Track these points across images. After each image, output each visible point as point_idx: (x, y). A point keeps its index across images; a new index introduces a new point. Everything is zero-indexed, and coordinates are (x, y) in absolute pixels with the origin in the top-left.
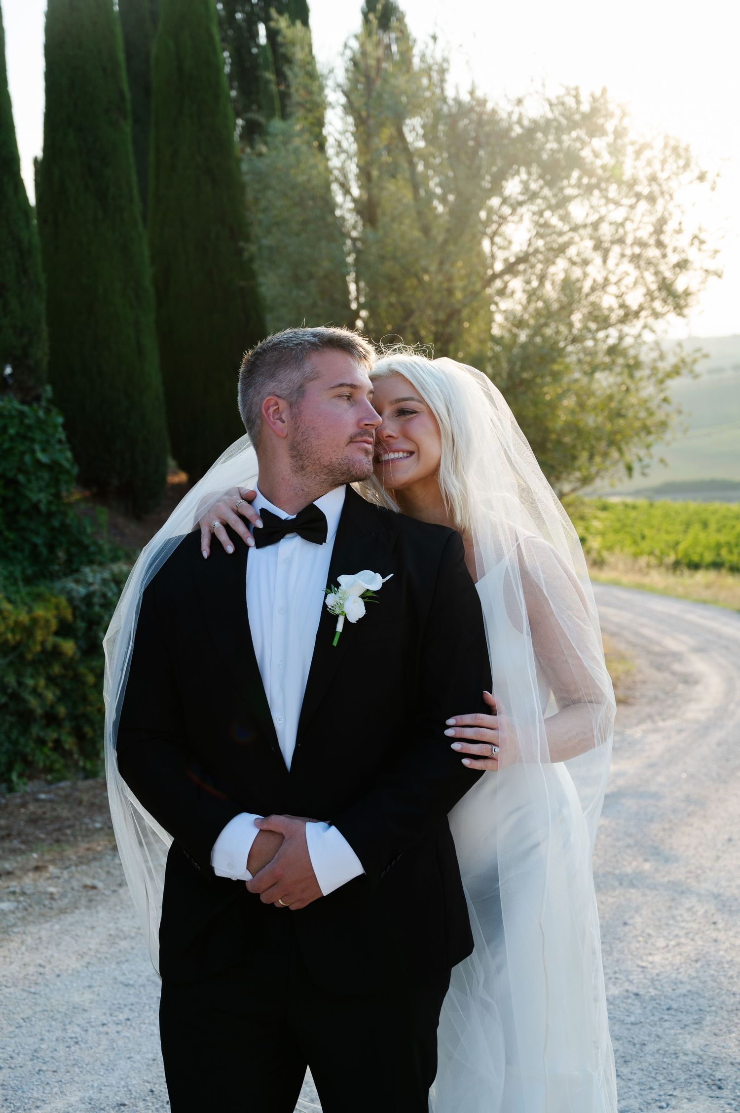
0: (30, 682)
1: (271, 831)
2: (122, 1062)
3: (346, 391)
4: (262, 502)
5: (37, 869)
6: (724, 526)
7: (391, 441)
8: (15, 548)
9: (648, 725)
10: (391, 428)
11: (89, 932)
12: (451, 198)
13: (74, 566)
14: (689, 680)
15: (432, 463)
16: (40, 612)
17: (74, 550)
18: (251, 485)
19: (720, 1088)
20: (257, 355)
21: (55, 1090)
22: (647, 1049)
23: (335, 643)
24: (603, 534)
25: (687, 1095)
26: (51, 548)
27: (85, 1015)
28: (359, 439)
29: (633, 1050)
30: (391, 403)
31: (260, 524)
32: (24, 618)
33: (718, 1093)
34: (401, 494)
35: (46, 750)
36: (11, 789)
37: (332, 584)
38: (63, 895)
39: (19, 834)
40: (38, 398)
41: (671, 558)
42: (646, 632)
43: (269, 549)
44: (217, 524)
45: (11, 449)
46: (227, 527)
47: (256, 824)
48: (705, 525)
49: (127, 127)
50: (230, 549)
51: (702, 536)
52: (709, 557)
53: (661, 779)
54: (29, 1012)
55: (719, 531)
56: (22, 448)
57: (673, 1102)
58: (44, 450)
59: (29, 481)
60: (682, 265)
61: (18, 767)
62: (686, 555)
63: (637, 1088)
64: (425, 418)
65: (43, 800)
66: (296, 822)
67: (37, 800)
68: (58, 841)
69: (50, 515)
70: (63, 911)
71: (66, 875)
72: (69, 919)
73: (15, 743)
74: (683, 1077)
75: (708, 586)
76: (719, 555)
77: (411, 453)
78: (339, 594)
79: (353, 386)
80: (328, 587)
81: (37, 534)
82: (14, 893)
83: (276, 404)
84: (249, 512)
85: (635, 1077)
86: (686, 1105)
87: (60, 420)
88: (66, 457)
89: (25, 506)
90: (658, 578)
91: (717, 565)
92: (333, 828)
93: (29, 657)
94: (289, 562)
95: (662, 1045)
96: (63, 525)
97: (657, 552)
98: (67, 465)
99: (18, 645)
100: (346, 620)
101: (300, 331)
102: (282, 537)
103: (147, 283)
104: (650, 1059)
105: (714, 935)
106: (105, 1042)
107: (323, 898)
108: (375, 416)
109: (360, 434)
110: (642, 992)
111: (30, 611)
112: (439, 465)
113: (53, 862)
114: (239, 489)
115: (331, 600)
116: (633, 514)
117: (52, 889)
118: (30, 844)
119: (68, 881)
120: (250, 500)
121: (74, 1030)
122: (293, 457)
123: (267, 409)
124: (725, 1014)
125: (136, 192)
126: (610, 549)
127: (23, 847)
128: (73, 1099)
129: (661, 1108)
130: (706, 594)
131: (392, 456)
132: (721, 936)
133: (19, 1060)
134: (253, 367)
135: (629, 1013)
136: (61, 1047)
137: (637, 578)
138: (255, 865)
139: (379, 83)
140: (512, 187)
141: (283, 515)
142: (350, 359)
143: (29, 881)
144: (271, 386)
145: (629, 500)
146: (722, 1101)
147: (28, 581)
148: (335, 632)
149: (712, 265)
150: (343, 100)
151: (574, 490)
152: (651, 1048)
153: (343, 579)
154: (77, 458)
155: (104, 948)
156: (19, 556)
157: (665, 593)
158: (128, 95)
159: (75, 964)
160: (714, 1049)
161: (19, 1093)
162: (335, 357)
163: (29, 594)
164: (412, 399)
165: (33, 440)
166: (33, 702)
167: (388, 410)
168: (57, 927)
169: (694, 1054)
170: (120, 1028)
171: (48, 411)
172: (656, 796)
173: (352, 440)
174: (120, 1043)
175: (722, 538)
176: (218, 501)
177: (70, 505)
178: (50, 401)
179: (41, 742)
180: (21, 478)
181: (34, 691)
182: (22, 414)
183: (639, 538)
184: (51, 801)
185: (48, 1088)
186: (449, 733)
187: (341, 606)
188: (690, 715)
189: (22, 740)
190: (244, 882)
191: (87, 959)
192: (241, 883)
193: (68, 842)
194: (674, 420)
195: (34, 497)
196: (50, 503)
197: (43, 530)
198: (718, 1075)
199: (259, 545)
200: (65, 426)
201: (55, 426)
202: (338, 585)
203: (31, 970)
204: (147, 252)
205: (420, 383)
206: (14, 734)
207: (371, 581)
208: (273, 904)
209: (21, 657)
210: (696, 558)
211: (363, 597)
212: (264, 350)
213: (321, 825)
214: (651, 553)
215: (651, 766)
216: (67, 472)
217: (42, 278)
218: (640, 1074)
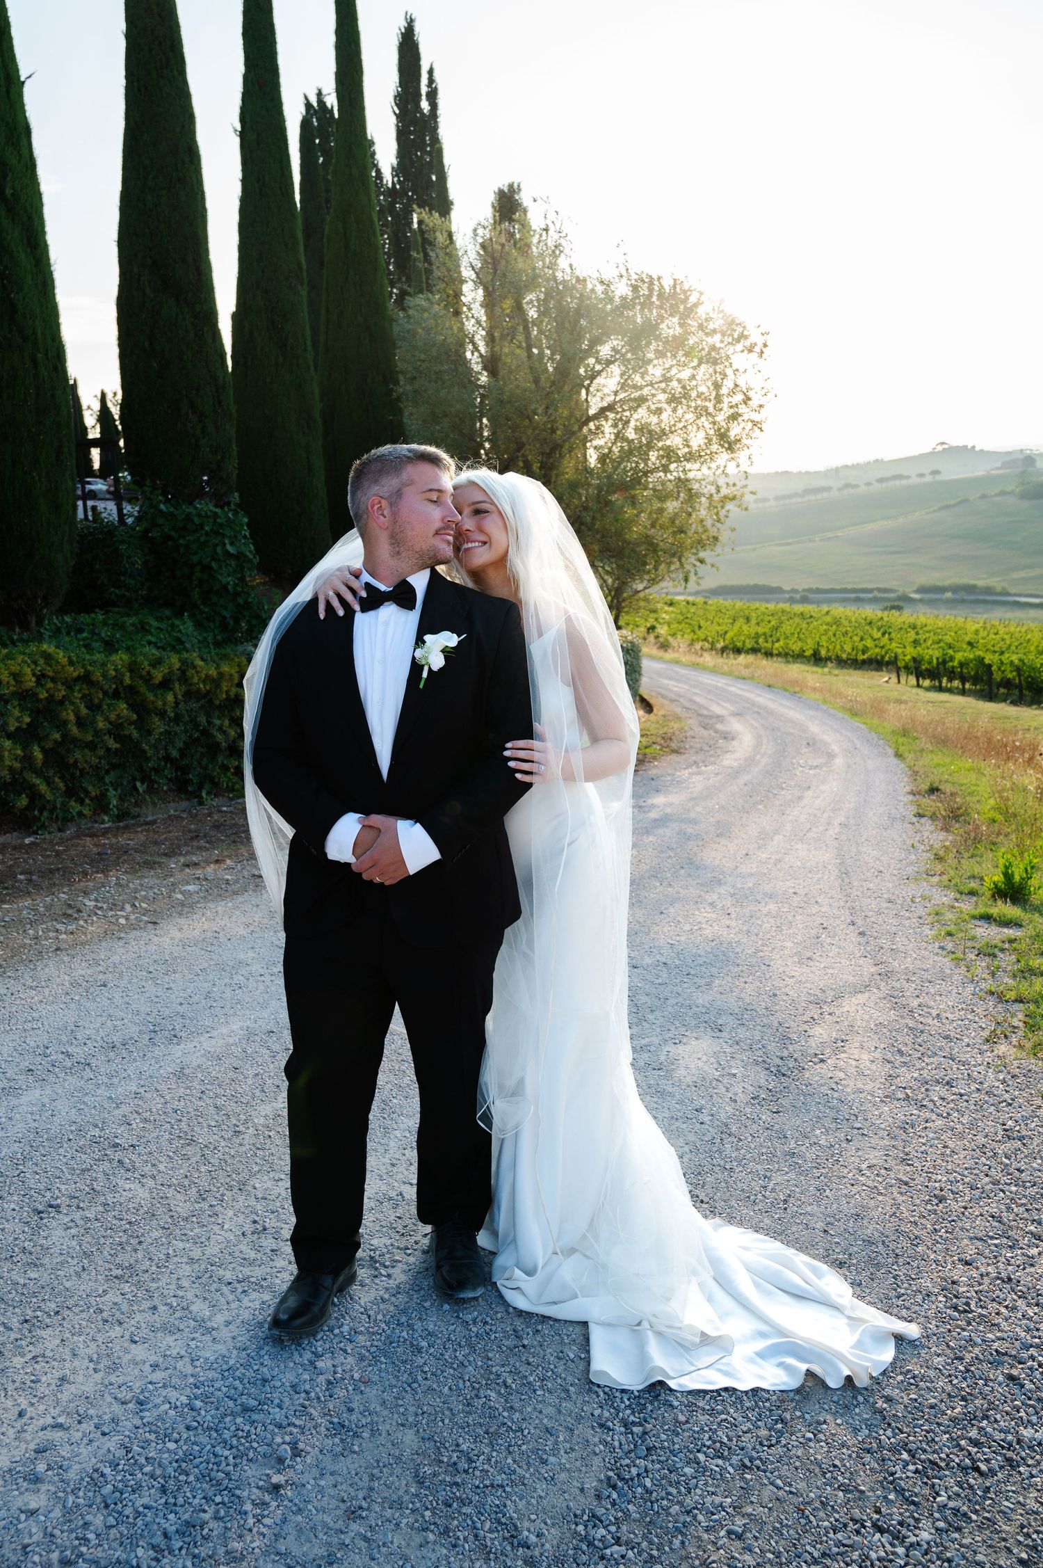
0: (218, 722)
1: (370, 827)
2: (274, 1002)
3: (434, 496)
4: (366, 577)
5: (217, 861)
6: (762, 620)
7: (469, 533)
8: (208, 619)
9: (694, 769)
10: (469, 524)
11: (255, 909)
12: (558, 357)
13: (254, 635)
14: (728, 737)
15: (501, 551)
16: (225, 668)
17: (254, 622)
18: (358, 564)
19: (720, 1031)
20: (364, 464)
21: (222, 1020)
22: (669, 1002)
23: (421, 686)
24: (669, 624)
25: (695, 1035)
26: (237, 621)
27: (248, 968)
28: (443, 532)
29: (657, 1003)
30: (469, 505)
31: (364, 594)
32: (213, 672)
33: (718, 1034)
34: (476, 574)
35: (229, 774)
36: (201, 803)
37: (420, 641)
38: (236, 882)
39: (205, 836)
40: (228, 504)
41: (720, 645)
42: (698, 699)
43: (372, 613)
44: (331, 593)
45: (206, 541)
46: (339, 596)
47: (359, 821)
48: (748, 619)
49: (304, 292)
50: (341, 613)
51: (745, 628)
52: (749, 644)
53: (699, 809)
54: (206, 965)
55: (758, 624)
56: (216, 541)
57: (685, 1040)
58: (232, 544)
59: (220, 567)
60: (734, 417)
61: (207, 787)
62: (732, 641)
63: (658, 1030)
64: (495, 516)
65: (225, 812)
66: (389, 820)
67: (221, 812)
68: (234, 842)
69: (236, 594)
70: (235, 893)
71: (239, 867)
72: (240, 899)
73: (205, 768)
74: (693, 1023)
75: (747, 666)
76: (757, 643)
77: (485, 543)
78: (425, 649)
79: (440, 491)
80: (417, 643)
81: (226, 609)
82: (199, 878)
83: (380, 502)
84: (355, 584)
85: (657, 1022)
86: (694, 1043)
87: (246, 520)
88: (249, 549)
89: (217, 587)
90: (709, 659)
91: (754, 650)
92: (418, 824)
93: (217, 702)
94: (386, 624)
95: (680, 999)
96: (246, 602)
97: (710, 639)
98: (251, 556)
99: (208, 692)
100: (430, 669)
101: (398, 446)
102: (382, 604)
103: (317, 416)
104: (670, 1009)
105: (728, 923)
106: (261, 987)
107: (409, 877)
108: (455, 515)
109: (444, 528)
110: (669, 962)
111: (218, 667)
112: (507, 552)
113: (230, 857)
114: (349, 567)
115: (418, 653)
116: (693, 609)
117: (228, 877)
118: (213, 843)
119: (241, 871)
120: (357, 575)
121: (238, 979)
122: (391, 544)
123: (372, 507)
124: (730, 979)
125: (309, 343)
126: (673, 635)
127: (207, 845)
128: (235, 1027)
129: (675, 1043)
130: (745, 672)
131: (470, 545)
132: (733, 924)
133: (196, 999)
134: (360, 474)
135: (658, 977)
136: (228, 990)
137: (694, 658)
138: (359, 851)
139: (503, 263)
140: (605, 350)
141: (383, 588)
142: (437, 470)
143: (210, 870)
144: (375, 489)
145: (691, 599)
146: (721, 1040)
147: (217, 644)
148: (421, 678)
149: (755, 417)
150: (474, 276)
151: (645, 588)
152: (672, 1001)
153: (428, 638)
154: (258, 550)
155: (266, 921)
156: (212, 625)
157: (714, 671)
158: (305, 267)
159: (242, 931)
160: (719, 1003)
161: (195, 1022)
162: (425, 468)
163: (217, 654)
164: (485, 502)
165: (224, 535)
166: (219, 737)
167: (467, 511)
168: (230, 904)
169: (703, 1006)
170: (273, 978)
171: (236, 513)
172: (694, 822)
173: (437, 533)
174: (273, 988)
175: (760, 630)
176: (332, 575)
177: (253, 587)
178: (237, 505)
179: (225, 768)
180: (214, 564)
181: (220, 729)
182: (215, 515)
183: (696, 628)
184: (231, 812)
185: (216, 1019)
186: (507, 753)
187: (426, 658)
188: (726, 763)
189: (210, 766)
190: (349, 864)
191: (251, 928)
192: (348, 865)
193: (242, 843)
194: (724, 537)
195: (224, 580)
196: (236, 585)
197: (230, 606)
198: (720, 1022)
199: (363, 610)
200: (248, 525)
201: (242, 525)
202: (424, 642)
203: (209, 934)
204: (317, 392)
205: (491, 490)
206: (205, 760)
207: (450, 639)
208: (371, 881)
209: (210, 702)
210: (739, 645)
211: (443, 651)
212: (369, 461)
213: (408, 823)
214: (706, 640)
215: (692, 799)
216: (250, 561)
217: (233, 409)
218: (662, 1020)
